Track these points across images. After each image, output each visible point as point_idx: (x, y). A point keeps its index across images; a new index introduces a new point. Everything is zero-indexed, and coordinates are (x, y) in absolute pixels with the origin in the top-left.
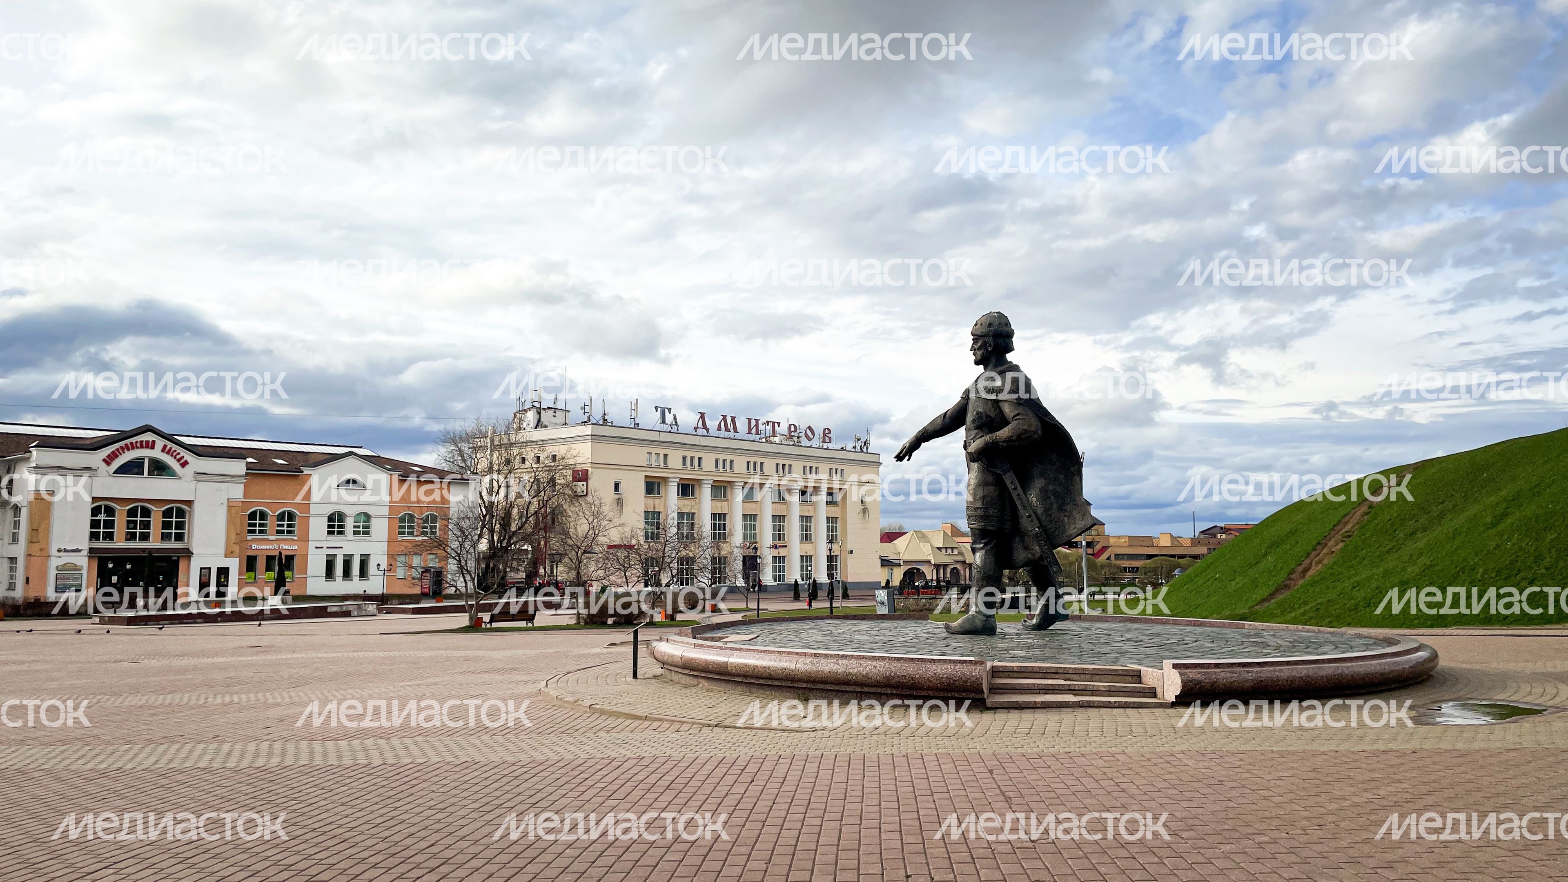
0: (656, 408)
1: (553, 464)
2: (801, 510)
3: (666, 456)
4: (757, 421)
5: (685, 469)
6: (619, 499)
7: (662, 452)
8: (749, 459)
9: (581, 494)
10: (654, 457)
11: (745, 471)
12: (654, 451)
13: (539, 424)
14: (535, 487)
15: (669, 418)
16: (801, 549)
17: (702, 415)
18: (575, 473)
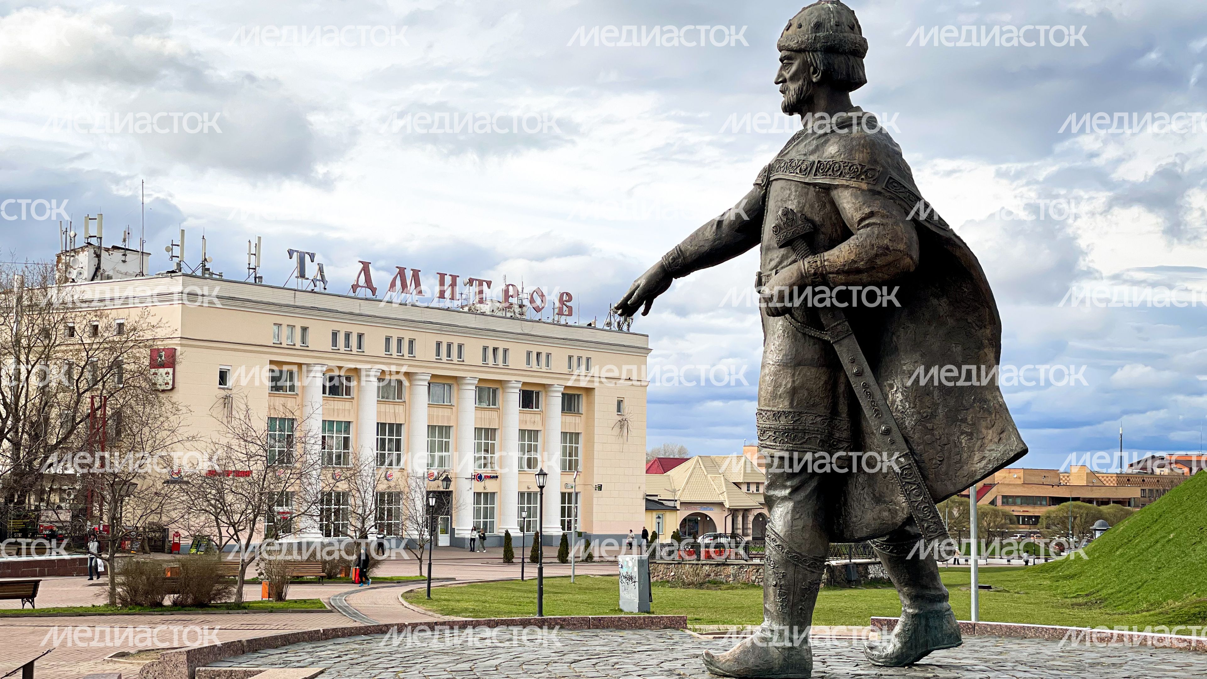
0: (291, 253)
1: (116, 339)
2: (521, 422)
3: (304, 329)
4: (454, 278)
5: (337, 351)
6: (226, 398)
7: (299, 323)
8: (440, 338)
9: (164, 387)
10: (285, 331)
11: (433, 357)
12: (285, 321)
13: (97, 273)
14: (87, 375)
15: (311, 270)
16: (520, 482)
17: (366, 267)
18: (155, 353)
